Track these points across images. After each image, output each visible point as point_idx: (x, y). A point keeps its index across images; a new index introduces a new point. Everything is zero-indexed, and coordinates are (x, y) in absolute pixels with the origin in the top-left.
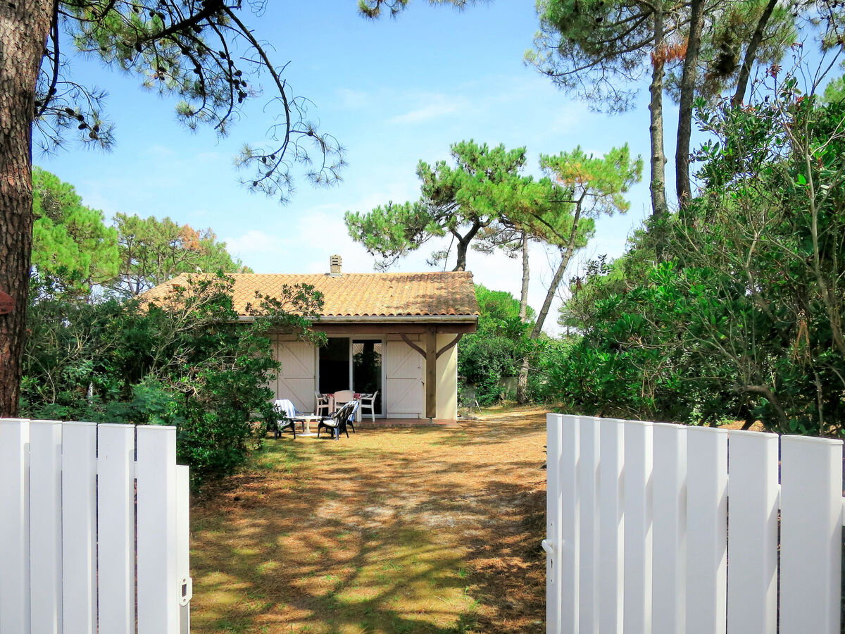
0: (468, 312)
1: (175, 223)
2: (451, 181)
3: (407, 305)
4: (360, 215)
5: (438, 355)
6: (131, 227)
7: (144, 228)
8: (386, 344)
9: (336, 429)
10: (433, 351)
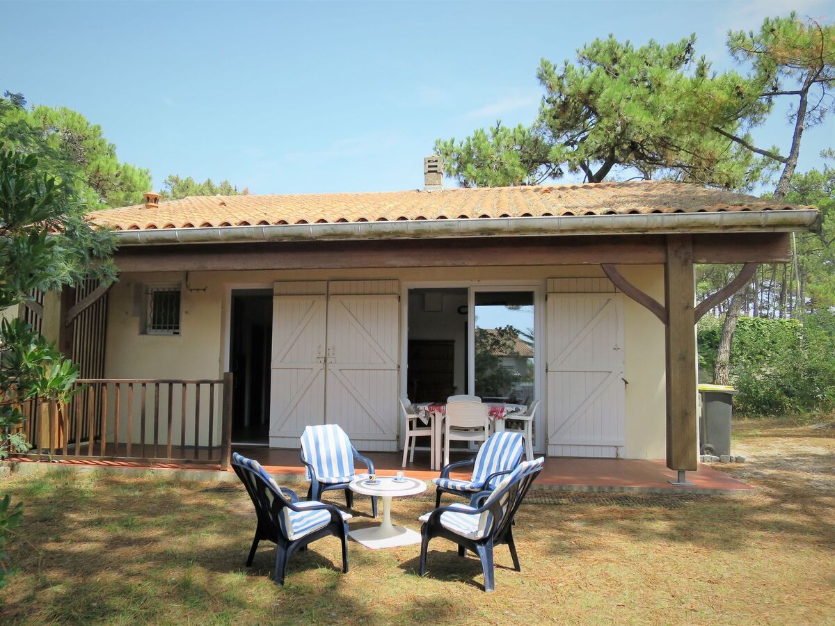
2: (587, 85)
4: (456, 144)
5: (699, 314)
7: (198, 191)
8: (546, 299)
9: (484, 548)
10: (686, 305)
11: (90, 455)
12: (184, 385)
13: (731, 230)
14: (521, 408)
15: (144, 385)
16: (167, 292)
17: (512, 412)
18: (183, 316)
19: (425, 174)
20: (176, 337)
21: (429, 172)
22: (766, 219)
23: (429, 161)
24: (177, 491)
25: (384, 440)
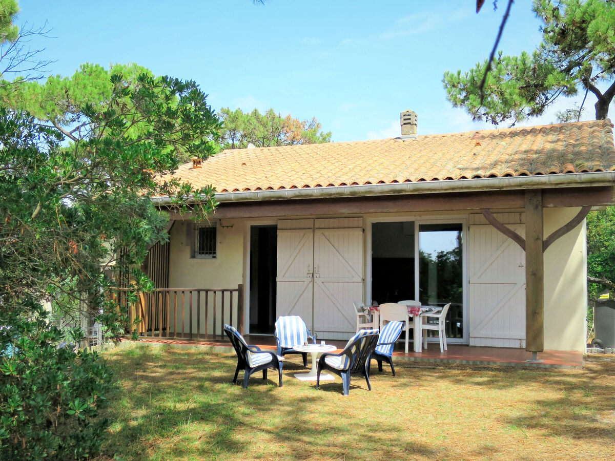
0: (598, 168)
1: (277, 115)
2: (581, 15)
3: (495, 164)
4: (462, 75)
5: (546, 245)
6: (233, 121)
7: (246, 121)
8: (469, 230)
9: (345, 375)
10: (537, 237)
11: (160, 337)
12: (215, 292)
13: (561, 185)
14: (433, 309)
15: (191, 292)
16: (208, 228)
17: (427, 311)
18: (218, 245)
19: (402, 126)
20: (214, 260)
21: (405, 124)
22: (580, 178)
23: (404, 116)
24: (208, 357)
25: (348, 332)
